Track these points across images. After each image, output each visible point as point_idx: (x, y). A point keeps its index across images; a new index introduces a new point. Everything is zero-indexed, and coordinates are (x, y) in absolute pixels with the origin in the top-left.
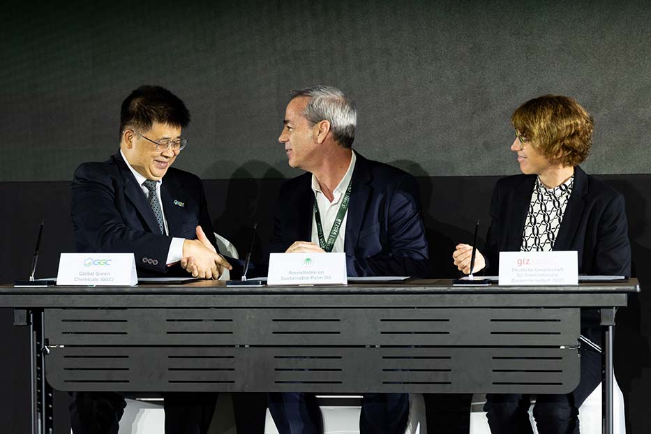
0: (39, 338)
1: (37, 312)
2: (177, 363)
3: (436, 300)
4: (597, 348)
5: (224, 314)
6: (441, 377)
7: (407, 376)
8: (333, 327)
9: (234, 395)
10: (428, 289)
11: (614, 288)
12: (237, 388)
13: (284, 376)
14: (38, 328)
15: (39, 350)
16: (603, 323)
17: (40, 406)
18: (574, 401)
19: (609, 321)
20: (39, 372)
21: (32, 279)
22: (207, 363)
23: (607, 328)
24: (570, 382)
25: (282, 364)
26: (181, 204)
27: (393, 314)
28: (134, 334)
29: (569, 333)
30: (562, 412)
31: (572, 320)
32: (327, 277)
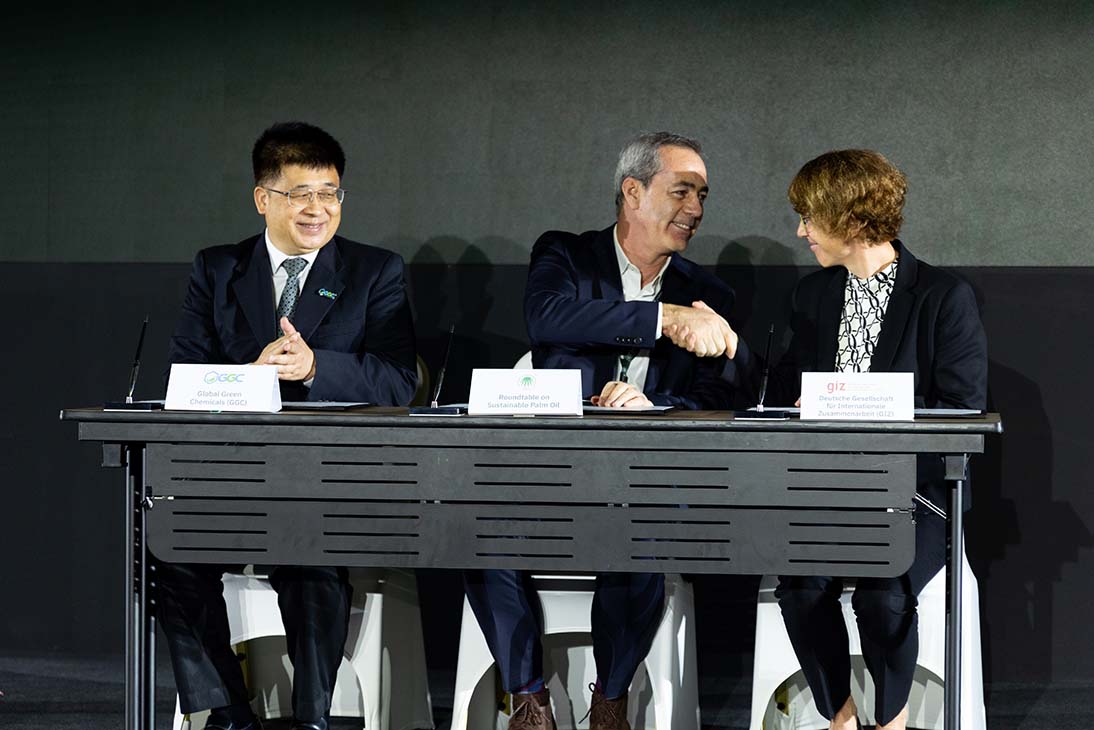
0: (138, 486)
1: (137, 447)
2: (336, 525)
3: (709, 440)
4: (941, 512)
5: (406, 455)
6: (715, 551)
7: (665, 549)
8: (561, 476)
9: (418, 571)
10: (698, 423)
11: (965, 427)
12: (422, 562)
13: (490, 546)
14: (137, 471)
15: (139, 503)
16: (950, 477)
17: (138, 585)
18: (909, 586)
19: (957, 473)
20: (138, 535)
21: (129, 400)
22: (380, 525)
23: (954, 484)
24: (900, 559)
25: (487, 528)
27: (647, 459)
28: (277, 483)
29: (900, 490)
30: (895, 601)
31: (904, 475)
32: (554, 405)
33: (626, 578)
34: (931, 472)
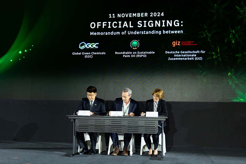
0: (75, 124)
1: (75, 119)
2: (96, 128)
3: (136, 119)
4: (161, 127)
5: (104, 120)
6: (137, 131)
7: (131, 131)
8: (120, 123)
9: (105, 133)
10: (135, 117)
11: (163, 118)
12: (105, 132)
13: (113, 130)
14: (75, 122)
15: (75, 125)
16: (162, 123)
17: (75, 134)
18: (158, 135)
19: (163, 123)
20: (75, 129)
21: (74, 114)
22: (101, 128)
23: (162, 124)
24: (156, 132)
25: (112, 128)
26: (96, 105)
27: (130, 121)
28: (90, 123)
29: (157, 125)
30: (157, 136)
31: (157, 122)
32: (120, 115)
33: (128, 134)
34: (160, 122)
